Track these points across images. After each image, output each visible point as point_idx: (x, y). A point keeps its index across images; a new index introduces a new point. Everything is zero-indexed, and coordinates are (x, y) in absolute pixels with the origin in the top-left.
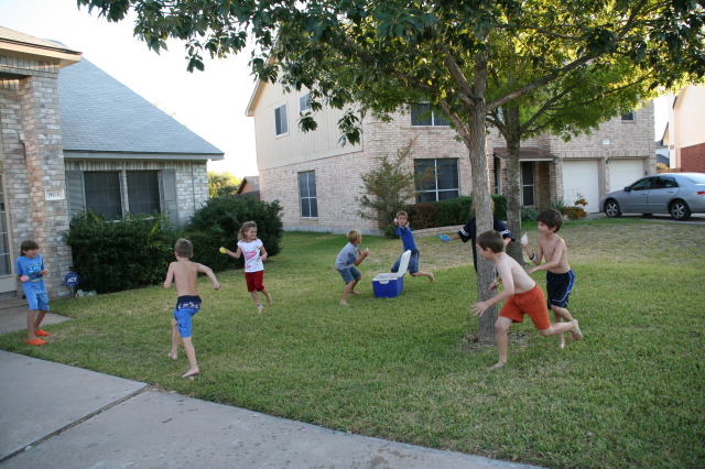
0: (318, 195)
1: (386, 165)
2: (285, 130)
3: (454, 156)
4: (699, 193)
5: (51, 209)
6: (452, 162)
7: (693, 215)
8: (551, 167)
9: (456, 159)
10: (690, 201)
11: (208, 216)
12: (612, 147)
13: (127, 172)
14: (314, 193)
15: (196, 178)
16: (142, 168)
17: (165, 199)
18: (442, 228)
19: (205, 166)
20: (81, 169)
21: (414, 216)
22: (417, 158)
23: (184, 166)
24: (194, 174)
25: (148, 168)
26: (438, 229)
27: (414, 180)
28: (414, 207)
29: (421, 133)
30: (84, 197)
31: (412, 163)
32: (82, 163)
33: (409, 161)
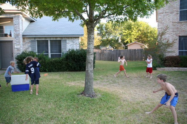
5: (16, 50)
13: (50, 40)
15: (74, 42)
16: (55, 39)
17: (62, 48)
18: (180, 68)
19: (78, 39)
20: (36, 40)
21: (166, 61)
22: (181, 35)
23: (70, 39)
24: (74, 41)
25: (57, 39)
26: (178, 68)
27: (178, 45)
28: (166, 57)
29: (184, 24)
30: (37, 47)
31: (178, 38)
32: (36, 38)
33: (176, 37)
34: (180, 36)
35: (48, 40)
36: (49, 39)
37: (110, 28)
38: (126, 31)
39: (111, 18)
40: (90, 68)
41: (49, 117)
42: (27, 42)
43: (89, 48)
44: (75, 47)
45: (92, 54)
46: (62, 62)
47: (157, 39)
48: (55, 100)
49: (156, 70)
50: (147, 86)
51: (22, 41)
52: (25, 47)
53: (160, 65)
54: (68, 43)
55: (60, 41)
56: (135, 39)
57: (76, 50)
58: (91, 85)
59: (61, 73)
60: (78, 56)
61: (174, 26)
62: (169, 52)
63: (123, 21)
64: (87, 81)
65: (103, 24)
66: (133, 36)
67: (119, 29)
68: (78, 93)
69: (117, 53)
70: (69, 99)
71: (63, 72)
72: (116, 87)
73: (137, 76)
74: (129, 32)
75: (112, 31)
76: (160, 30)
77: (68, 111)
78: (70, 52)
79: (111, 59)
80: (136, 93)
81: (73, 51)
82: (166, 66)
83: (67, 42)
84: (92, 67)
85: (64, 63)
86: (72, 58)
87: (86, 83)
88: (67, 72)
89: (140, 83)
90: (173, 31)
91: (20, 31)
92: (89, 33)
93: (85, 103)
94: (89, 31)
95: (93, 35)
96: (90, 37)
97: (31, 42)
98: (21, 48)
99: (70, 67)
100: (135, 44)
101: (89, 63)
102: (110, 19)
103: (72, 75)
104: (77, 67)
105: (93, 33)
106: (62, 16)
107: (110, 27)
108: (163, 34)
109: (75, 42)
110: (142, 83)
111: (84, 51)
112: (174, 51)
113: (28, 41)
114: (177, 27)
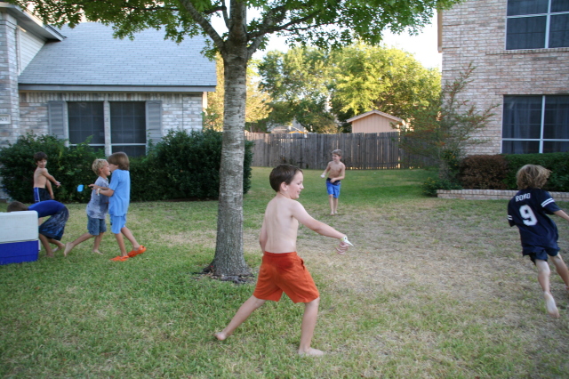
13: (111, 102)
15: (187, 110)
16: (125, 99)
17: (148, 127)
18: (506, 191)
19: (199, 98)
20: (64, 100)
21: (467, 171)
22: (509, 93)
23: (173, 98)
24: (185, 105)
25: (132, 100)
26: (499, 191)
27: (501, 122)
28: (467, 158)
29: (520, 60)
30: (67, 123)
31: (501, 100)
32: (65, 95)
33: (495, 97)
34: (506, 96)
35: (102, 103)
36: (106, 99)
37: (299, 68)
38: (347, 79)
39: (300, 32)
40: (232, 188)
41: (100, 348)
42: (33, 107)
43: (230, 127)
44: (190, 123)
45: (237, 147)
46: (147, 171)
47: (441, 103)
48: (120, 292)
49: (436, 196)
50: (409, 247)
51: (17, 103)
52: (28, 123)
53: (447, 181)
54: (168, 112)
55: (143, 104)
56: (374, 102)
57: (193, 133)
58: (236, 242)
59: (143, 204)
60: (198, 152)
61: (491, 64)
62: (475, 143)
63: (336, 42)
64: (222, 230)
65: (277, 56)
66: (367, 93)
67: (326, 72)
68: (196, 268)
69: (319, 146)
70: (166, 288)
71: (149, 203)
72: (314, 251)
73: (380, 215)
74: (356, 80)
75: (305, 76)
76: (449, 75)
77: (160, 326)
78: (174, 139)
79: (301, 163)
80: (376, 269)
81: (182, 135)
82: (467, 187)
83: (165, 109)
84: (237, 186)
85: (154, 174)
86: (179, 160)
87: (220, 239)
88: (162, 203)
89: (387, 236)
90: (488, 80)
91: (11, 70)
92: (229, 78)
93: (217, 301)
94: (230, 72)
95: (241, 86)
96: (234, 90)
97: (47, 106)
98: (15, 126)
99: (172, 186)
100: (373, 118)
101: (230, 173)
102: (297, 36)
103: (178, 213)
104: (196, 186)
105: (241, 79)
106: (145, 24)
107: (298, 65)
108: (457, 87)
109: (190, 109)
110: (395, 238)
111: (218, 138)
112: (489, 141)
113: (38, 105)
114: (498, 67)
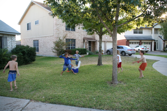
0: (39, 46)
1: (60, 40)
2: (30, 29)
3: (74, 38)
4: (128, 50)
6: (74, 40)
7: (126, 55)
8: (95, 43)
9: (75, 39)
10: (126, 52)
11: (17, 50)
12: (107, 39)
14: (38, 46)
19: (15, 37)
23: (10, 36)
24: (12, 38)
55: (1, 37)
90: (63, 36)
